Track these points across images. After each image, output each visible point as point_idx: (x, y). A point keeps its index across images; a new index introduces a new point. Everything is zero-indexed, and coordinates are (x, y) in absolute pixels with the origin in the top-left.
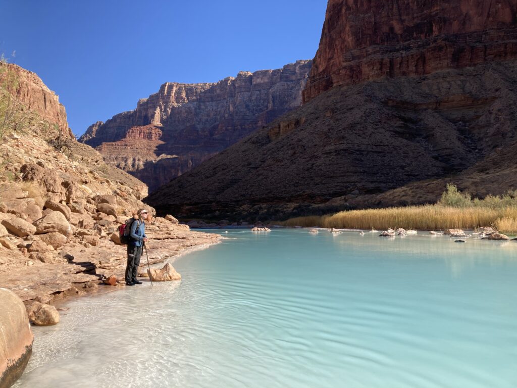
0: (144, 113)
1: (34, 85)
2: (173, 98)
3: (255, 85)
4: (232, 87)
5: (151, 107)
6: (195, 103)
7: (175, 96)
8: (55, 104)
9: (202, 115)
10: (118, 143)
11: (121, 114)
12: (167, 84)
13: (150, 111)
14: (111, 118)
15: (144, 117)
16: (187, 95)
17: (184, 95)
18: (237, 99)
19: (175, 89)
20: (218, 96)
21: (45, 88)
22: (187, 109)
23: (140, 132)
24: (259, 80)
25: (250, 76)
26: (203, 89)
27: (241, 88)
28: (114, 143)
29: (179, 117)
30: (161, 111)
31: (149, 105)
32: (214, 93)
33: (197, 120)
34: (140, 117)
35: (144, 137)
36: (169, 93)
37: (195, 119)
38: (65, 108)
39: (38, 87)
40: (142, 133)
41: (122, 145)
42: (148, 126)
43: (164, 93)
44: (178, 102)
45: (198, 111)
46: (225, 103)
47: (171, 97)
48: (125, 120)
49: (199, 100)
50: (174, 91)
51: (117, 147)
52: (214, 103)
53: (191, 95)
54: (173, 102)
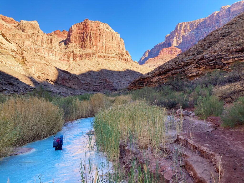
0: (168, 42)
1: (107, 30)
2: (182, 31)
3: (233, 12)
4: (217, 17)
5: (172, 38)
6: (195, 31)
7: (183, 29)
8: (117, 38)
9: (199, 37)
10: (156, 58)
11: (158, 45)
12: (179, 24)
13: (171, 40)
14: (153, 47)
15: (168, 43)
16: (190, 28)
17: (188, 28)
18: (221, 23)
19: (183, 25)
20: (209, 24)
21: (112, 30)
22: (190, 35)
23: (166, 51)
24: (235, 9)
25: (229, 8)
26: (199, 22)
27: (223, 16)
28: (154, 58)
29: (186, 40)
30: (177, 38)
31: (171, 37)
32: (206, 23)
33: (196, 40)
34: (166, 44)
35: (168, 53)
36: (180, 28)
37: (195, 39)
38: (123, 40)
39: (109, 31)
40: (167, 51)
41: (158, 59)
42: (170, 47)
43: (178, 29)
44: (185, 32)
45: (197, 35)
46: (213, 27)
47: (182, 30)
48: (160, 47)
49: (197, 29)
50: (183, 27)
51: (155, 60)
52: (206, 29)
53: (192, 27)
54: (183, 33)
